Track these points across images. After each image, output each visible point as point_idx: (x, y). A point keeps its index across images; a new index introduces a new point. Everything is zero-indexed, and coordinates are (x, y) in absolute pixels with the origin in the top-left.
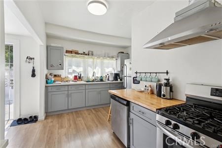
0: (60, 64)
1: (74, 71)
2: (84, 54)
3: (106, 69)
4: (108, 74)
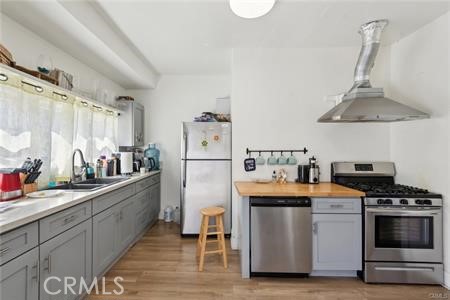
3: (97, 140)
4: (104, 158)
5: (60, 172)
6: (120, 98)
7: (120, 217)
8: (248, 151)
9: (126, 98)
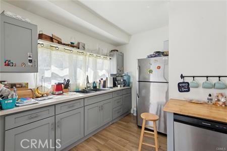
0: (30, 61)
1: (54, 76)
2: (72, 45)
3: (99, 71)
4: (102, 79)
5: (81, 85)
6: (112, 51)
7: (101, 108)
8: (182, 77)
9: (114, 51)
